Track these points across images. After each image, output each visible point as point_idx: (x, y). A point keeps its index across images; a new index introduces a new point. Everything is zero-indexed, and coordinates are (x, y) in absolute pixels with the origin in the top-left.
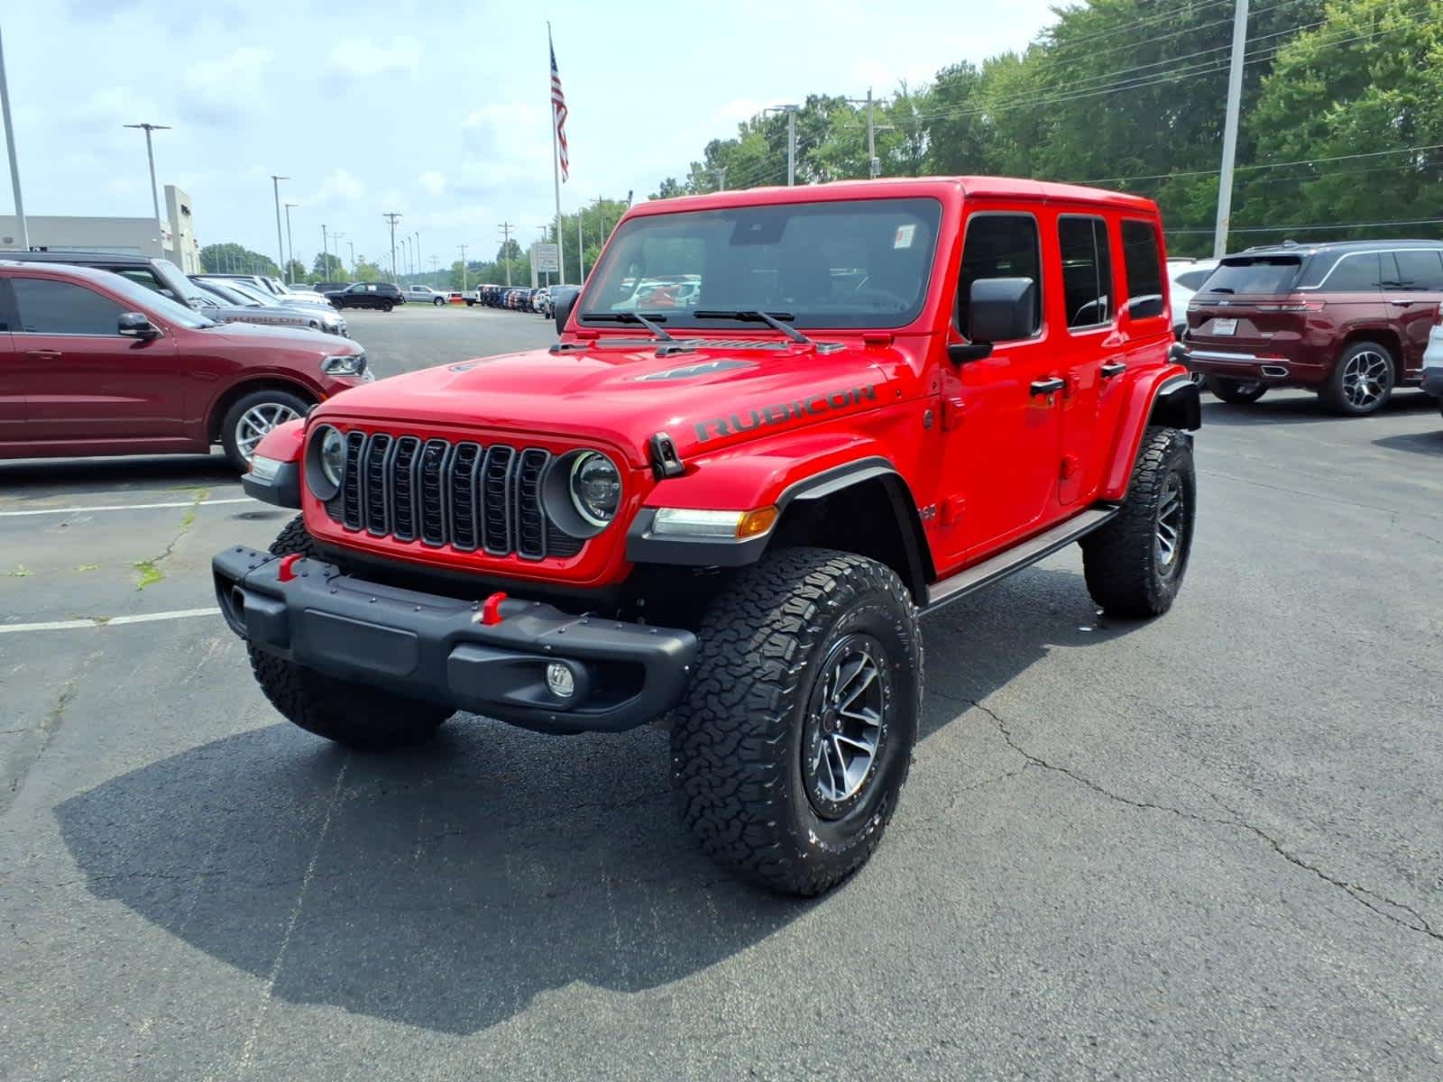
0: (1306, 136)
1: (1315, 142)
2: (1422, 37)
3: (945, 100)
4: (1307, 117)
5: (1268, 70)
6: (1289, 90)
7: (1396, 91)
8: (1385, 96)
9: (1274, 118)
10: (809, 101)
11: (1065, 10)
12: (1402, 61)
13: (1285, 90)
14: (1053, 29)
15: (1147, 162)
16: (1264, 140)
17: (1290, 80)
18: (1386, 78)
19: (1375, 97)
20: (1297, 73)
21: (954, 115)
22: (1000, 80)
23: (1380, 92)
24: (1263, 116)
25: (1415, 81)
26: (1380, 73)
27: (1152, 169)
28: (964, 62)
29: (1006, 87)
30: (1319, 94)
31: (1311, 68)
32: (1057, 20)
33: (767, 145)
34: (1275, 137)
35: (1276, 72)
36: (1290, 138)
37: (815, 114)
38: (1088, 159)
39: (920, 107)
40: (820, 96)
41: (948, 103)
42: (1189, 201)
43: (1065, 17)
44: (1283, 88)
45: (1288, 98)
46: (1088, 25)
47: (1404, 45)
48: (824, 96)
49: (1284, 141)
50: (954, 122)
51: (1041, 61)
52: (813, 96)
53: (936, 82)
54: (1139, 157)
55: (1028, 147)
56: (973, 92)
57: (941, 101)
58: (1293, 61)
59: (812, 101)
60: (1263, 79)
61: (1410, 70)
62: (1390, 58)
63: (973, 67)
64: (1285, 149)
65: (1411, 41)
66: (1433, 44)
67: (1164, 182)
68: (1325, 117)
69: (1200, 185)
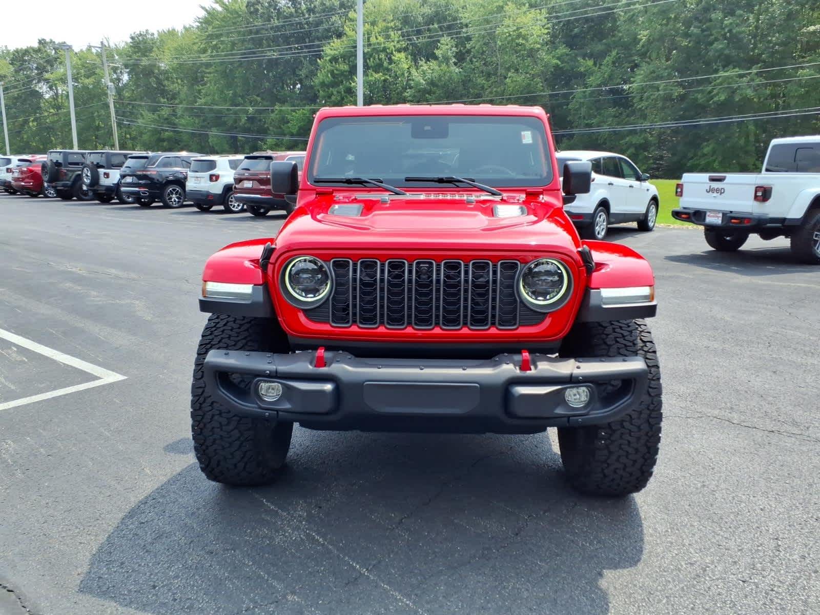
0: (343, 93)
1: (346, 96)
2: (389, 49)
3: (138, 52)
4: (342, 82)
5: (320, 57)
6: (332, 68)
7: (381, 74)
8: (377, 76)
9: (326, 82)
10: (40, 42)
11: (208, 9)
12: (382, 58)
13: (330, 68)
14: (202, 19)
15: (262, 99)
16: (321, 93)
17: (332, 63)
18: (375, 66)
19: (372, 76)
20: (334, 59)
21: (145, 62)
22: (171, 44)
23: (374, 74)
24: (321, 81)
25: (388, 70)
26: (373, 64)
27: (265, 103)
28: (147, 31)
29: (176, 49)
30: (346, 71)
31: (341, 58)
32: (203, 14)
33: (12, 69)
34: (328, 92)
35: (325, 58)
36: (335, 93)
37: (46, 51)
38: (230, 95)
39: (120, 54)
40: (48, 40)
41: (140, 54)
42: (288, 122)
43: (209, 13)
44: (329, 67)
45: (332, 72)
46: (222, 20)
47: (381, 51)
48: (51, 40)
49: (332, 94)
50: (145, 66)
51: (197, 36)
52: (43, 40)
53: (130, 40)
54: (258, 96)
55: (193, 85)
56: (155, 49)
57: (135, 53)
58: (332, 53)
59: (42, 42)
60: (318, 60)
61: (385, 64)
62: (377, 57)
63: (153, 34)
64: (333, 98)
65: (384, 50)
66: (394, 53)
67: (273, 111)
68: (351, 84)
69: (294, 114)
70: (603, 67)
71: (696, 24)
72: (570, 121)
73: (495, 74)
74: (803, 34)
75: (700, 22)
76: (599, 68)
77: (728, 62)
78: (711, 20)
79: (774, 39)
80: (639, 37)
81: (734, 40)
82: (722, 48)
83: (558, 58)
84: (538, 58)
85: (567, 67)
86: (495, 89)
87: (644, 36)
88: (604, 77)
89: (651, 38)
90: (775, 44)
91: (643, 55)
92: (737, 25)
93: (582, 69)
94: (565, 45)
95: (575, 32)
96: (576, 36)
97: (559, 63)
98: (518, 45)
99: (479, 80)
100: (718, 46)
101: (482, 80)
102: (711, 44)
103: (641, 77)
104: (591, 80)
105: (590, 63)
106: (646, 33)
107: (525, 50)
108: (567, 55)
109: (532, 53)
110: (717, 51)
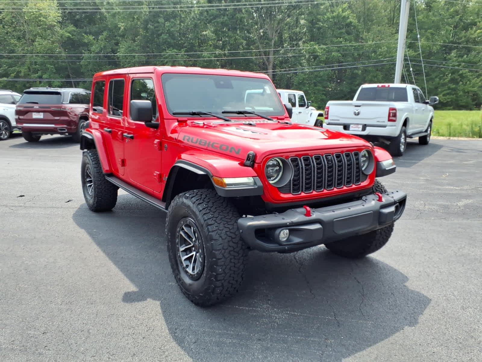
70: (99, 41)
71: (150, 23)
72: (82, 72)
73: (24, 37)
74: (201, 35)
75: (153, 22)
76: (97, 41)
77: (170, 46)
78: (158, 22)
79: (189, 36)
80: (119, 26)
81: (171, 35)
82: (166, 38)
83: (69, 33)
84: (55, 31)
85: (75, 38)
86: (26, 48)
87: (122, 26)
88: (101, 47)
89: (126, 28)
90: (191, 39)
91: (123, 36)
92: (172, 27)
93: (86, 41)
94: (72, 25)
95: (77, 18)
96: (78, 20)
97: (71, 36)
98: (40, 21)
99: (12, 41)
100: (164, 36)
101: (15, 41)
102: (161, 35)
103: (123, 49)
104: (93, 48)
105: (91, 37)
106: (123, 24)
107: (46, 25)
108: (75, 31)
109: (51, 27)
110: (163, 39)
